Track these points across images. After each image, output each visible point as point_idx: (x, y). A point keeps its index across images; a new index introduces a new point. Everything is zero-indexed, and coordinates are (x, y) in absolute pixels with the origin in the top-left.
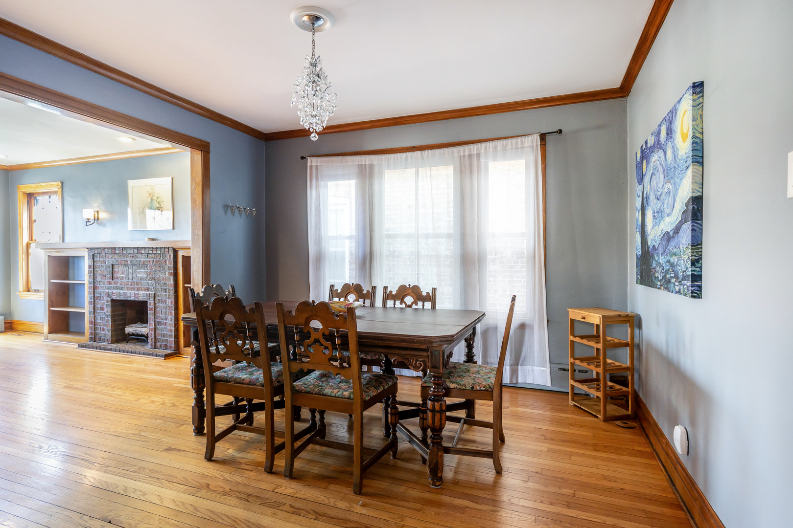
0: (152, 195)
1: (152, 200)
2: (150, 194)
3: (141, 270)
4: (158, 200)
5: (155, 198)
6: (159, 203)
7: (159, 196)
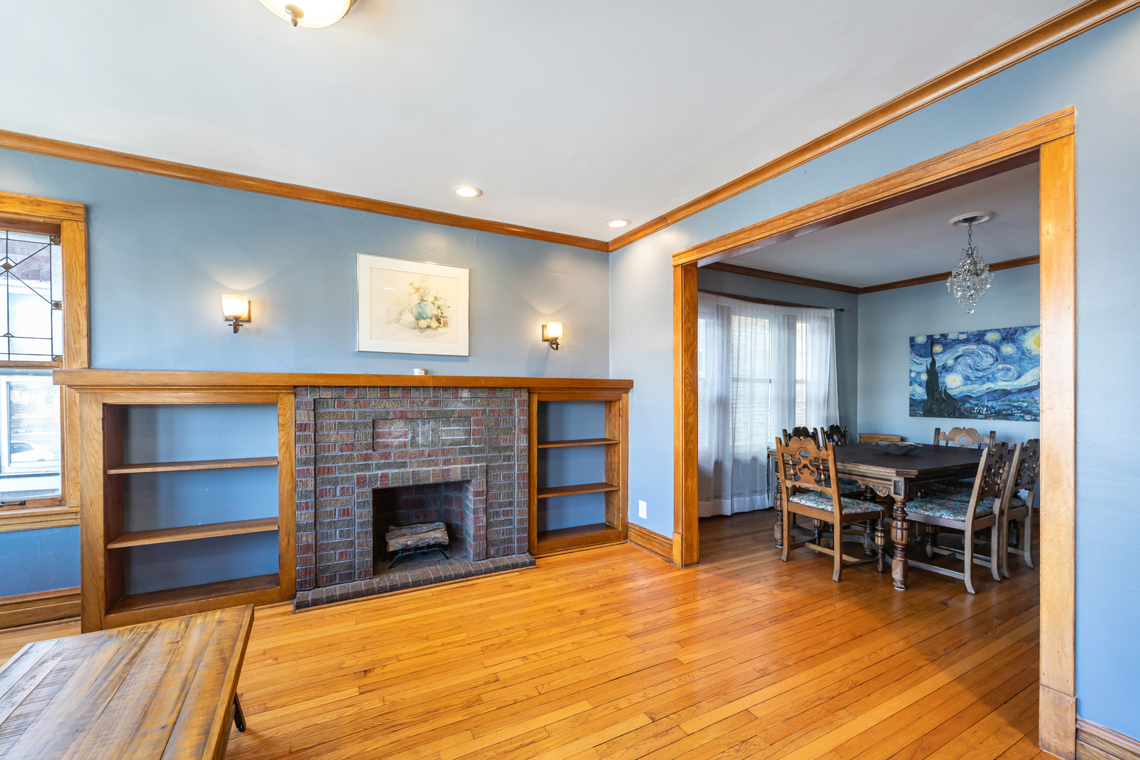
0: (422, 291)
1: (422, 300)
2: (418, 290)
3: (451, 428)
4: (437, 303)
5: (430, 298)
6: (439, 308)
7: (439, 296)
